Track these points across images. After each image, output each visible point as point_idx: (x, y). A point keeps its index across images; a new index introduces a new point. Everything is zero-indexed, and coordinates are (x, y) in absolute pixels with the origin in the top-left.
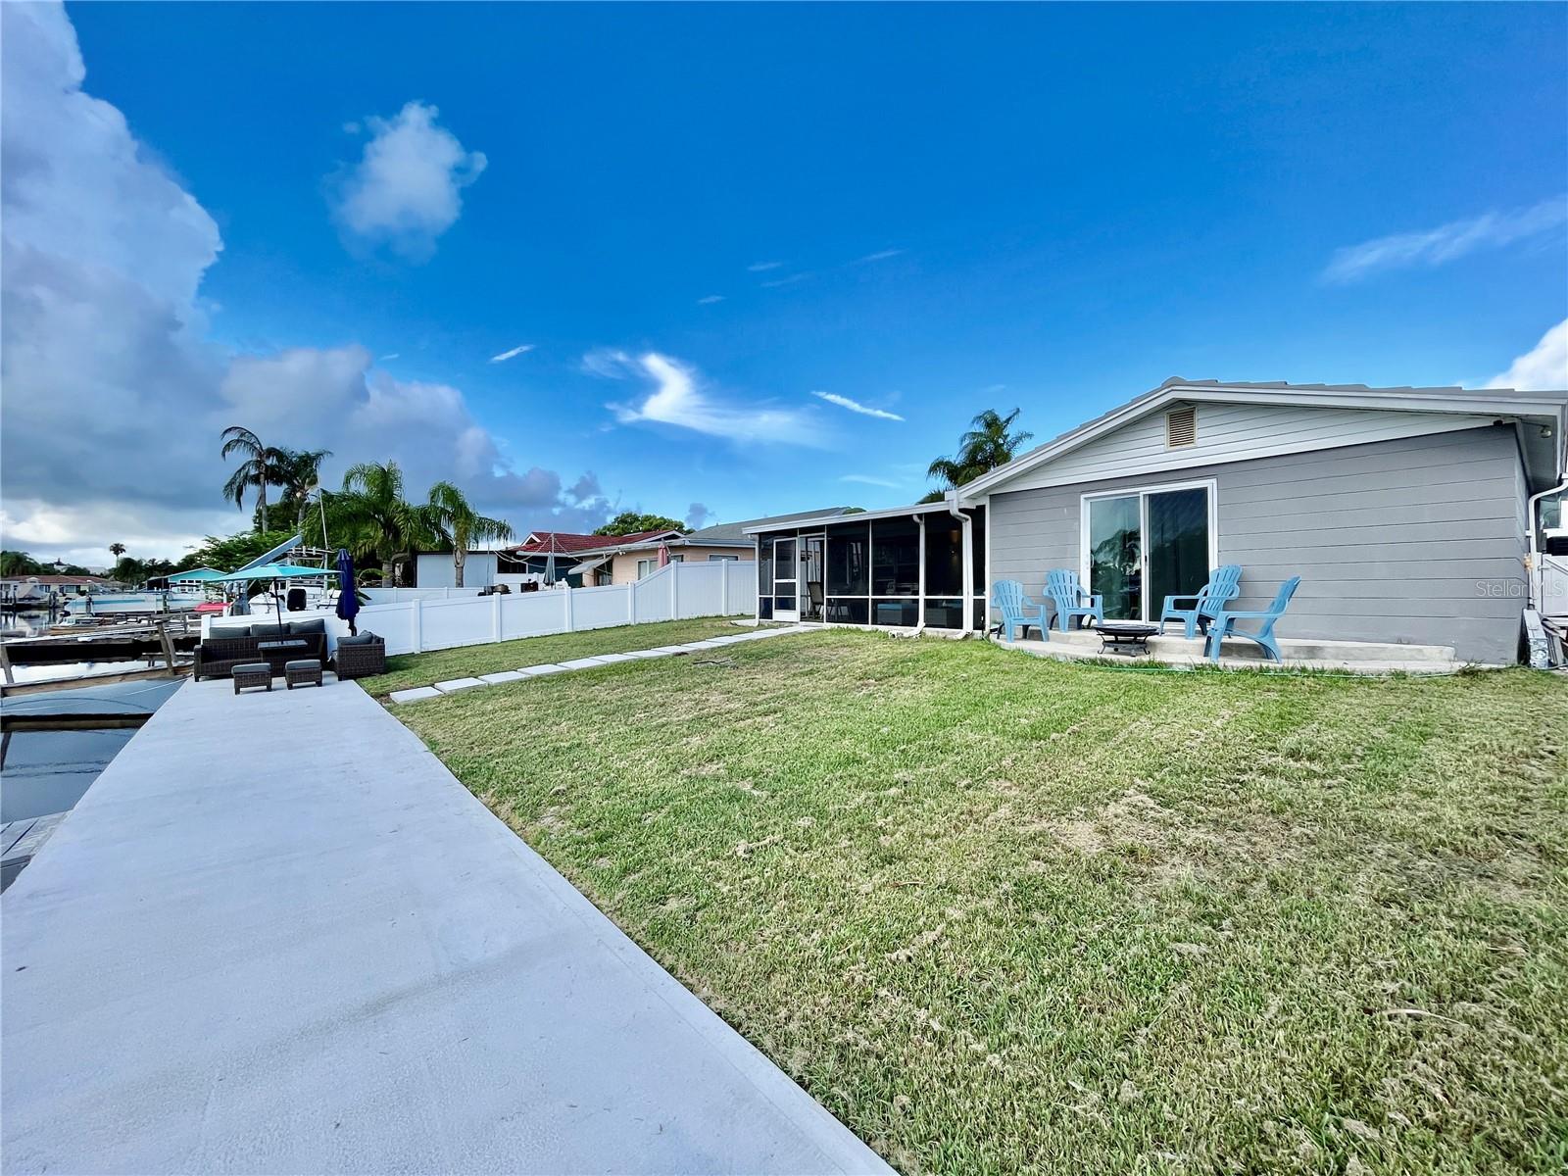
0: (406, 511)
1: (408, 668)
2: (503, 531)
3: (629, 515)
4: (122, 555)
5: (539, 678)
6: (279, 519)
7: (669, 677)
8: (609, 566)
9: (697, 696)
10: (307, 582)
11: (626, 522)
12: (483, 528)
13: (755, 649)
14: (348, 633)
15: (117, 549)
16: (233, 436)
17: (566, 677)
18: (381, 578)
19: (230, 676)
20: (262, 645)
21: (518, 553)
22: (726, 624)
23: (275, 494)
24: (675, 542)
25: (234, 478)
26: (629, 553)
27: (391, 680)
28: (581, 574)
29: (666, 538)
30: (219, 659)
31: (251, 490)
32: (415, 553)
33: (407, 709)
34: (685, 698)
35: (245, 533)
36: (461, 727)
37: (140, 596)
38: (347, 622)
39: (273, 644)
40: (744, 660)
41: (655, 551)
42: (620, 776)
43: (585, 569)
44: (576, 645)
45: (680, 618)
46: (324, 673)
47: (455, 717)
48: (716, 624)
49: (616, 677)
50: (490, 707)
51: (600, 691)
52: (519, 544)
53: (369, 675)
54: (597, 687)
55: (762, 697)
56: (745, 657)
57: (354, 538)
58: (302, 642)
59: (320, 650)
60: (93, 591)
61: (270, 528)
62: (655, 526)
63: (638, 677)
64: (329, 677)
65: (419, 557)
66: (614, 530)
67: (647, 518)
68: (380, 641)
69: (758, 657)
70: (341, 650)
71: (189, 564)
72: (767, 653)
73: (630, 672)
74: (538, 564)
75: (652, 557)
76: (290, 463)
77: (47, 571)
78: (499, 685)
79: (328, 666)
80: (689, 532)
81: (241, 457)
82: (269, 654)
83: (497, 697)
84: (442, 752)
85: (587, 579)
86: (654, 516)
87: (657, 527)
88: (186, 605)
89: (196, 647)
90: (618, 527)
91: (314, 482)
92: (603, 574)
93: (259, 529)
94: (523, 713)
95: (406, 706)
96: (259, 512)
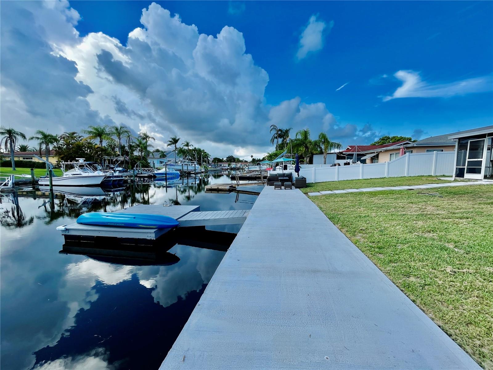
0: (310, 142)
1: (312, 187)
2: (339, 146)
3: (386, 137)
4: (253, 158)
5: (352, 193)
6: (281, 147)
7: (405, 197)
8: (377, 156)
9: (420, 206)
10: (287, 163)
11: (384, 140)
12: (332, 145)
13: (453, 190)
14: (297, 176)
15: (252, 156)
16: (272, 127)
17: (361, 194)
18: (304, 162)
19: (274, 185)
20: (279, 178)
21: (343, 153)
22: (435, 179)
23: (280, 140)
24: (408, 145)
25: (272, 138)
26: (386, 151)
27: (308, 189)
28: (366, 159)
29: (404, 144)
30: (272, 181)
31: (276, 140)
32: (313, 154)
33: (313, 198)
34: (414, 206)
35: (274, 151)
36: (328, 205)
37: (256, 167)
38: (297, 173)
39: (282, 178)
40: (446, 194)
41: (399, 149)
42: (386, 229)
43: (368, 158)
44: (364, 183)
45: (409, 176)
46: (292, 186)
47: (326, 201)
48: (429, 179)
49: (382, 195)
50: (336, 200)
51: (375, 200)
52: (343, 150)
53: (302, 188)
54: (374, 198)
55: (458, 211)
56: (447, 193)
57: (298, 151)
58: (288, 178)
59: (291, 180)
60: (249, 166)
61: (279, 150)
62: (397, 140)
63: (391, 196)
64: (293, 187)
65: (314, 155)
66: (379, 143)
67: (394, 137)
68: (305, 178)
69: (455, 194)
70: (296, 180)
71: (264, 159)
72: (461, 192)
73: (387, 194)
74: (350, 156)
75: (397, 152)
76: (283, 132)
77: (241, 161)
78: (339, 194)
79: (293, 184)
80: (414, 141)
81: (274, 132)
82: (281, 180)
83: (338, 197)
84: (323, 211)
85: (368, 161)
86: (397, 136)
87: (398, 140)
88: (263, 169)
89: (267, 178)
90: (380, 142)
91: (288, 137)
92: (374, 159)
93: (277, 150)
94: (347, 203)
95: (312, 197)
96: (277, 146)
